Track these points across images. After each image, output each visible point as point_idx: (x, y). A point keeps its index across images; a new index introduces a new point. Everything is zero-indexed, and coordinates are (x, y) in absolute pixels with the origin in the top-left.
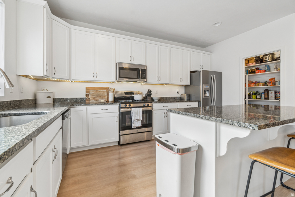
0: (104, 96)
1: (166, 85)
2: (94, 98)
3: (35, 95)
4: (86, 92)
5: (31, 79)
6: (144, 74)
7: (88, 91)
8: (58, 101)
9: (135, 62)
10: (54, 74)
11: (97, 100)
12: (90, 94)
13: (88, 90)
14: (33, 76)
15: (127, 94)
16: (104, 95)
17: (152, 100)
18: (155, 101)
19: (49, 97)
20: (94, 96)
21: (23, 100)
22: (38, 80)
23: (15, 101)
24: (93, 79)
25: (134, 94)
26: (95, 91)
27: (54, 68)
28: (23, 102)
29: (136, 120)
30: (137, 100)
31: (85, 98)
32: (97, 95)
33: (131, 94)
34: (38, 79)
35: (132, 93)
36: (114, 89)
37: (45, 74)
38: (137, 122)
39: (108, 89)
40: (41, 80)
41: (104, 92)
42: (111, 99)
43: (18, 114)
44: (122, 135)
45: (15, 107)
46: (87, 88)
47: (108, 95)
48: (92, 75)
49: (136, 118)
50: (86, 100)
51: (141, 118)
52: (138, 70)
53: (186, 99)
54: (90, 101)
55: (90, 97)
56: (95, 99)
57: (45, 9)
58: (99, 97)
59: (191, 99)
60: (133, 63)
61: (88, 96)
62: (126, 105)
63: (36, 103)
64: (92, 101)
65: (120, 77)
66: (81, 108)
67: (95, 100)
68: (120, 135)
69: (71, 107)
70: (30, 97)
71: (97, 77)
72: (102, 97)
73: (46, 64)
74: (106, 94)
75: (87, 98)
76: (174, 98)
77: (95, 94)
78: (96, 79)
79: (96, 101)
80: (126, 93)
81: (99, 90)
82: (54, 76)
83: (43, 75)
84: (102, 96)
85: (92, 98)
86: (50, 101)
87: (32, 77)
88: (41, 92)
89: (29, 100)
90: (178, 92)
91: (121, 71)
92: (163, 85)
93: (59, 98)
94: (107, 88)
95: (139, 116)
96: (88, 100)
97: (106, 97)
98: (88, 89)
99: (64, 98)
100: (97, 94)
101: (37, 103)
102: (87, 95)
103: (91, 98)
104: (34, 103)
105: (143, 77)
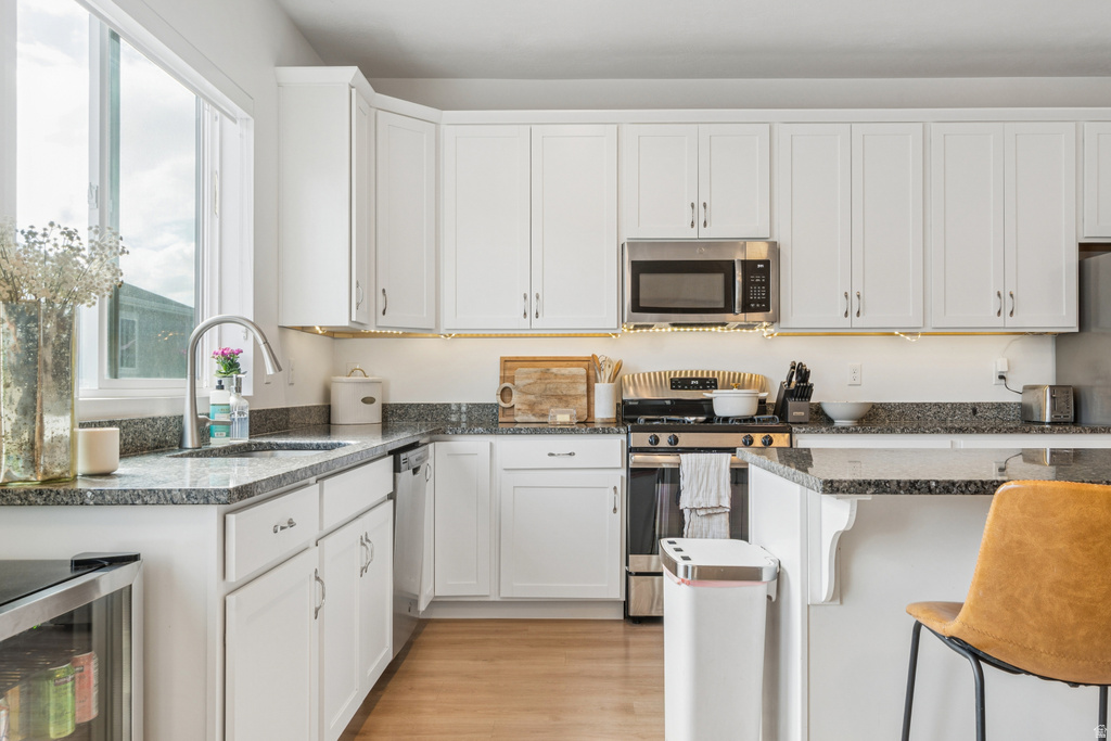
0: (576, 397)
1: (906, 334)
2: (532, 406)
3: (327, 394)
4: (503, 379)
5: (317, 333)
6: (761, 284)
7: (508, 374)
8: (400, 416)
9: (716, 230)
10: (384, 313)
11: (544, 415)
12: (517, 388)
13: (510, 369)
14: (321, 327)
15: (683, 388)
16: (572, 392)
17: (820, 419)
18: (839, 423)
19: (368, 401)
20: (532, 398)
21: (295, 409)
22: (336, 336)
23: (277, 410)
24: (525, 323)
25: (719, 384)
26: (537, 375)
27: (384, 291)
28: (293, 416)
29: (703, 513)
30: (726, 419)
31: (497, 405)
32: (545, 390)
33: (705, 388)
34: (333, 334)
35: (708, 383)
36: (619, 366)
37: (354, 319)
38: (705, 520)
39: (592, 366)
40: (346, 336)
41: (573, 379)
42: (604, 409)
43: (286, 444)
44: (637, 574)
45: (277, 429)
46: (507, 363)
47: (591, 393)
48: (520, 305)
49: (700, 499)
50: (500, 412)
51: (726, 503)
52: (726, 268)
53: (1048, 419)
54: (517, 419)
55: (516, 399)
56: (538, 408)
57: (354, 90)
58: (554, 400)
59: (1084, 419)
60: (705, 233)
61: (507, 398)
62: (657, 441)
63: (329, 422)
64: (525, 419)
65: (637, 307)
66: (473, 446)
67: (534, 415)
68: (628, 574)
69: (435, 436)
70: (312, 399)
71: (540, 315)
72: (563, 399)
73: (357, 283)
74: (583, 388)
75: (503, 405)
76: (975, 409)
77: (537, 389)
78: (537, 323)
79: (541, 420)
80: (679, 383)
81: (554, 370)
82: (383, 321)
83: (347, 324)
84: (566, 395)
85: (524, 407)
86: (373, 414)
87: (318, 328)
88: (345, 379)
89: (308, 409)
90: (1002, 377)
91: (643, 278)
92: (892, 334)
93: (403, 405)
94: (587, 360)
95: (714, 494)
96: (508, 412)
97: (585, 400)
98: (509, 364)
99: (419, 405)
100: (543, 386)
101: (332, 422)
102: (505, 393)
103: (520, 407)
104: (323, 420)
105: (755, 302)
